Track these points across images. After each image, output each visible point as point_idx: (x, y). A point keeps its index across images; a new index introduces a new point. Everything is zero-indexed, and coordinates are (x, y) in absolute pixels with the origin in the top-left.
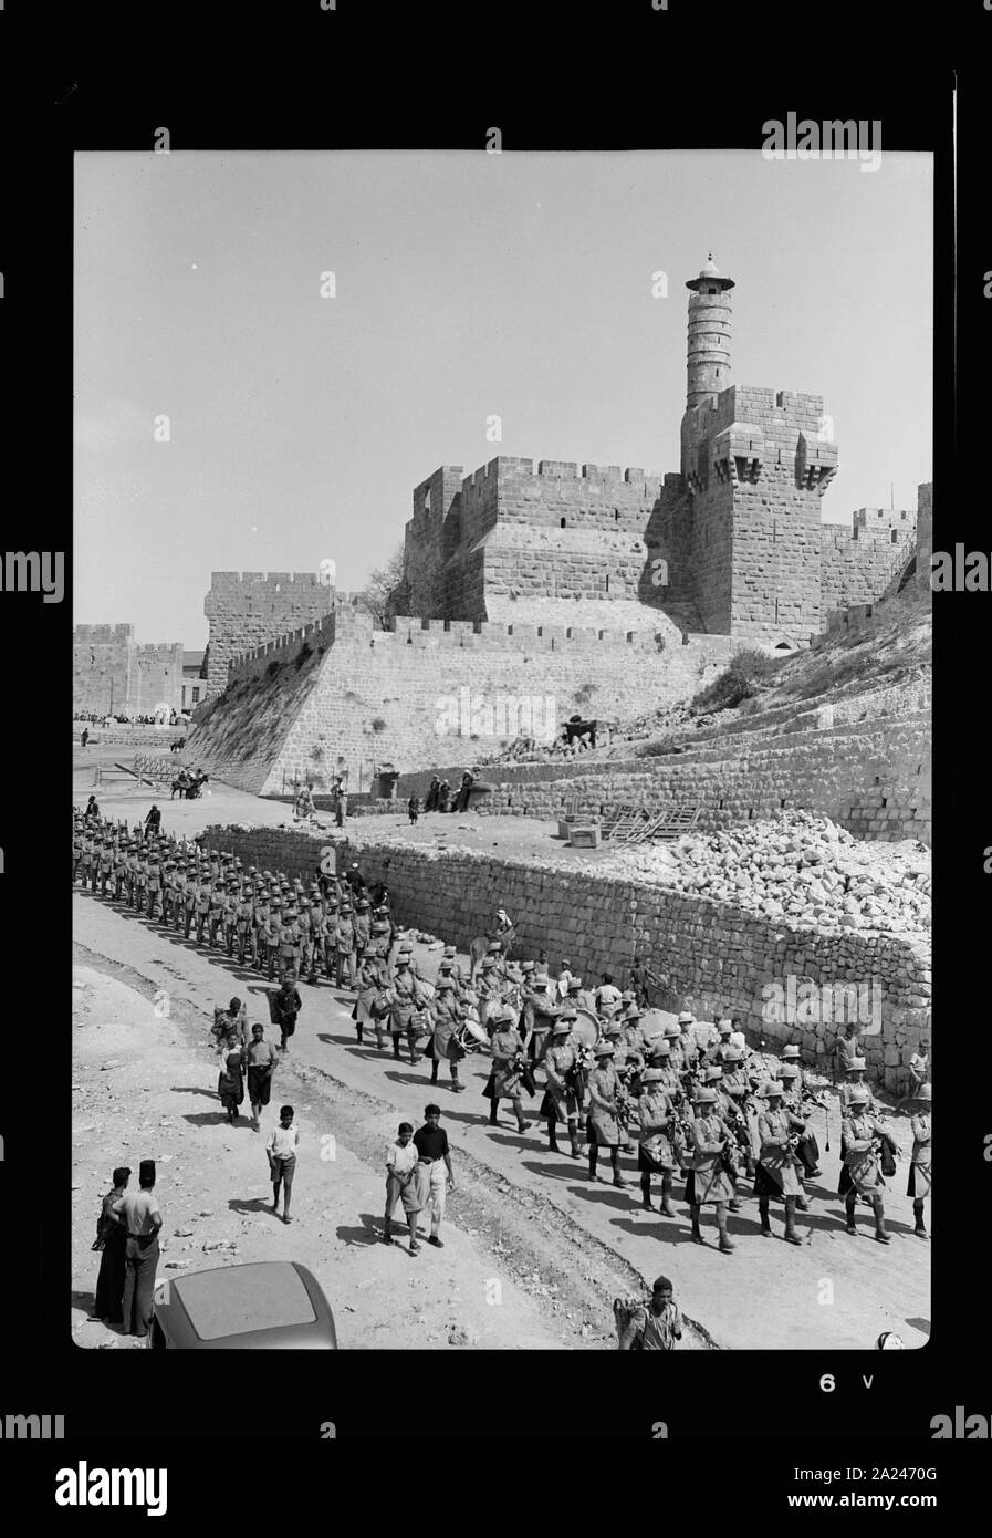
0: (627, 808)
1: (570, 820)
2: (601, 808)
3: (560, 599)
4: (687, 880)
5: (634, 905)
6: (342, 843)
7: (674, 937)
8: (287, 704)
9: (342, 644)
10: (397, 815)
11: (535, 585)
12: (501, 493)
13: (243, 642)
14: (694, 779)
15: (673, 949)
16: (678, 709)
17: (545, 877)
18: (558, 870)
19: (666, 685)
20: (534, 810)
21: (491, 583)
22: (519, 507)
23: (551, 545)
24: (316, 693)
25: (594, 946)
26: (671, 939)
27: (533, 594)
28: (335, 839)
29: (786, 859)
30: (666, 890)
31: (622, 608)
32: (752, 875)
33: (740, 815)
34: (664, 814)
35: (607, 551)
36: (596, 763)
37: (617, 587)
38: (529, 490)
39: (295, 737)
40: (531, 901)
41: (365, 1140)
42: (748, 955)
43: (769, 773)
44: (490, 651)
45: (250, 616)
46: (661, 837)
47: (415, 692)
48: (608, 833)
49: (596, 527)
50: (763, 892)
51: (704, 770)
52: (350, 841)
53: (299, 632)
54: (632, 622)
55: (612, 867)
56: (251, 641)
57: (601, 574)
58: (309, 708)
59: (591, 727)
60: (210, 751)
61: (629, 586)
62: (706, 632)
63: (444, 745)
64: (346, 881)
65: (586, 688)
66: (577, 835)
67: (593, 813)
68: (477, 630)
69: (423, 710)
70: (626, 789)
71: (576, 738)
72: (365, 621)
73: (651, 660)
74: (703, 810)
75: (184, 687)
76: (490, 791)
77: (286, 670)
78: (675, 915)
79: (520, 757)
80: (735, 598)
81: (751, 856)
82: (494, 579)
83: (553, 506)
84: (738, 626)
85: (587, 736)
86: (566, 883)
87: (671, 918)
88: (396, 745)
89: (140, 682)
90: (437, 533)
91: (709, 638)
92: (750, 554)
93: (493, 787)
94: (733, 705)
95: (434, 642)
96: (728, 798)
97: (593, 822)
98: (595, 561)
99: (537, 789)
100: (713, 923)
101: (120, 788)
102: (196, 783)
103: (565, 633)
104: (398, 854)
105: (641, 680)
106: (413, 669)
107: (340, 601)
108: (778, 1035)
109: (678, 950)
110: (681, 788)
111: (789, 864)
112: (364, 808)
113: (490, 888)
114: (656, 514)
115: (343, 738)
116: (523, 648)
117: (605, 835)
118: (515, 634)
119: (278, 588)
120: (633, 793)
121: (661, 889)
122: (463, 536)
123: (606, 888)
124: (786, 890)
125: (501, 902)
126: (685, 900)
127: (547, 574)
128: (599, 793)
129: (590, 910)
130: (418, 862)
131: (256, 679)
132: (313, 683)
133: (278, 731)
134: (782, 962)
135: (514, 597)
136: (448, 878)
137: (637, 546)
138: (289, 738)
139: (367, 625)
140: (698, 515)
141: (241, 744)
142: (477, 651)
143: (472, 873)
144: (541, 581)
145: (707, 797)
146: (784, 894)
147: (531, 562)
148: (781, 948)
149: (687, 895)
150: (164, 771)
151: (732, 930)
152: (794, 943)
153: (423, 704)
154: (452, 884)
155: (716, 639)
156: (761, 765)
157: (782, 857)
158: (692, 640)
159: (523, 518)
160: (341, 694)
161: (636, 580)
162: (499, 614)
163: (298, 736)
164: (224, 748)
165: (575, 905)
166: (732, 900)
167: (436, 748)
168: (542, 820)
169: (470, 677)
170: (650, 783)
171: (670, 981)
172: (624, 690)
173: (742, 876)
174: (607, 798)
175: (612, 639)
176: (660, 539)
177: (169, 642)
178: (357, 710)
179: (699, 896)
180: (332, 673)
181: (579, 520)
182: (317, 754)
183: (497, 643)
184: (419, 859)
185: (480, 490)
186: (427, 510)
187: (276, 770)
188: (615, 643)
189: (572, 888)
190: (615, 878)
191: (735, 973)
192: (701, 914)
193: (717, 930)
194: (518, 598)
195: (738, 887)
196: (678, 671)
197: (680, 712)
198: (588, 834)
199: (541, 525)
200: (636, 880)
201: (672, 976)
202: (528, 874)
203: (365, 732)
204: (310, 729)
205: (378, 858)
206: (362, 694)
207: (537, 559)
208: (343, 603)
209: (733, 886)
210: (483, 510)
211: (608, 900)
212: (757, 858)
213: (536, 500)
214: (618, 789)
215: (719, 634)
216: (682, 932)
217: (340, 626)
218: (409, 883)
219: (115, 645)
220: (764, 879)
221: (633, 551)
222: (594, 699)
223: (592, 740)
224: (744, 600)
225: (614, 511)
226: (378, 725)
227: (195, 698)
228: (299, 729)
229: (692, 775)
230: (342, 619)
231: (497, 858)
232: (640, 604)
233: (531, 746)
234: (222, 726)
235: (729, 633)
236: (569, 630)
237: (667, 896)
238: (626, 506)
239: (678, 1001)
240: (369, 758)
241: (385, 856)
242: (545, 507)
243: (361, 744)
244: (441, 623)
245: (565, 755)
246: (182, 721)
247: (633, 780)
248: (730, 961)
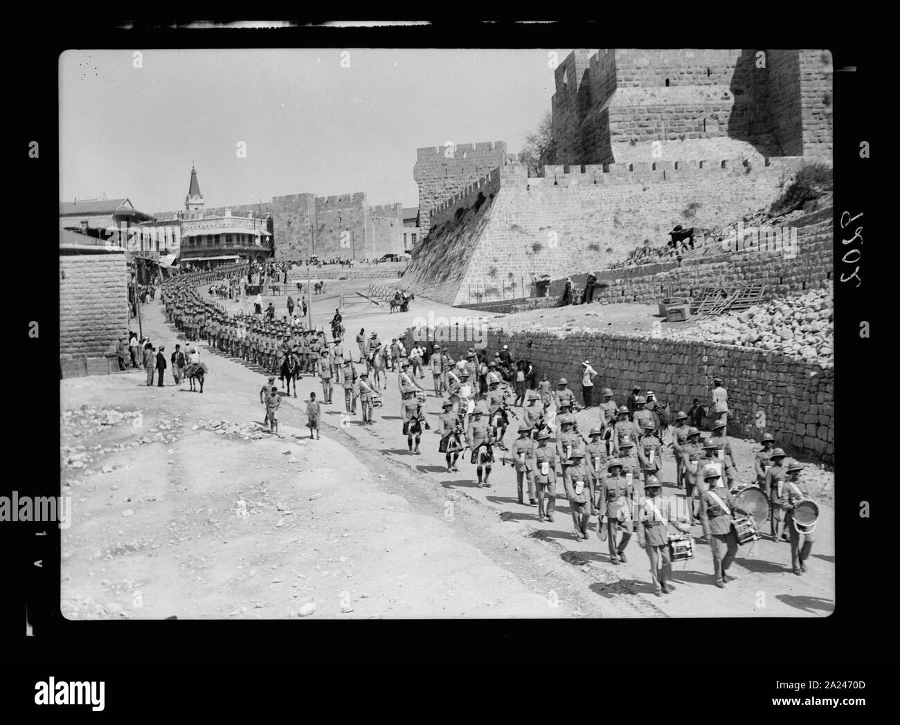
0: (710, 290)
1: (667, 302)
2: (691, 291)
3: (669, 141)
4: (744, 337)
5: (705, 359)
6: (499, 332)
7: (735, 381)
8: (470, 237)
9: (506, 190)
10: (542, 310)
11: (650, 132)
12: (619, 65)
13: (443, 197)
14: (759, 264)
15: (735, 389)
16: (759, 214)
17: (641, 344)
18: (650, 338)
19: (754, 199)
20: (641, 297)
21: (615, 134)
22: (633, 74)
23: (658, 101)
24: (489, 228)
25: (679, 392)
26: (734, 383)
27: (648, 139)
28: (494, 330)
29: (820, 315)
30: (728, 346)
31: (717, 144)
32: (793, 329)
33: (796, 287)
34: (738, 292)
35: (703, 101)
36: (693, 259)
37: (712, 128)
38: (639, 60)
39: (476, 261)
40: (632, 363)
41: (490, 541)
42: (791, 389)
43: (817, 253)
44: (618, 185)
45: (447, 178)
46: (737, 309)
47: (563, 220)
48: (696, 309)
49: (693, 83)
50: (802, 341)
51: (767, 255)
52: (504, 330)
53: (475, 184)
54: (725, 153)
55: (690, 332)
56: (448, 196)
57: (699, 119)
58: (485, 239)
59: (690, 233)
60: (420, 277)
61: (721, 126)
62: (784, 155)
63: (587, 258)
64: (499, 359)
65: (692, 206)
66: (671, 312)
67: (685, 296)
68: (606, 170)
69: (569, 233)
70: (708, 275)
71: (679, 243)
72: (521, 171)
73: (741, 181)
74: (767, 286)
75: (405, 234)
76: (607, 286)
77: (469, 213)
78: (735, 364)
79: (639, 261)
80: (805, 127)
81: (793, 315)
82: (617, 131)
83: (659, 71)
84: (808, 148)
85: (687, 240)
86: (656, 347)
87: (732, 367)
88: (551, 261)
89: (373, 233)
90: (573, 100)
91: (786, 160)
92: (815, 91)
93: (610, 283)
94: (799, 208)
95: (574, 182)
96: (786, 275)
97: (686, 302)
98: (693, 110)
99: (643, 281)
100: (764, 368)
101: (358, 309)
102: (406, 301)
103: (674, 165)
104: (538, 337)
105: (735, 196)
106: (560, 203)
107: (511, 160)
108: (817, 448)
109: (738, 390)
110: (750, 271)
111: (823, 319)
112: (518, 306)
113: (603, 356)
114: (739, 69)
115: (511, 258)
116: (642, 180)
117: (693, 311)
118: (635, 171)
119: (465, 155)
120: (714, 278)
121: (724, 345)
122: (593, 101)
123: (685, 348)
124: (819, 338)
125: (611, 365)
126: (742, 352)
127: (658, 123)
128: (689, 280)
129: (674, 366)
130: (552, 341)
131: (448, 222)
132: (486, 221)
133: (464, 258)
134: (816, 393)
135: (633, 143)
136: (573, 352)
137: (726, 94)
138: (472, 263)
139: (523, 175)
140: (773, 66)
141: (440, 270)
142: (606, 186)
143: (590, 346)
144: (653, 129)
145: (770, 276)
146: (818, 341)
147: (645, 115)
148: (815, 382)
149: (743, 348)
150: (388, 294)
151: (778, 372)
152: (825, 377)
153: (569, 229)
154: (576, 355)
155: (791, 160)
156: (810, 247)
157: (817, 314)
158: (773, 162)
159: (636, 83)
160: (508, 226)
161: (726, 121)
162: (623, 157)
163: (478, 260)
164: (429, 274)
165: (664, 363)
166: (778, 349)
167: (582, 260)
168: (648, 304)
169: (603, 205)
170: (726, 269)
171: (734, 413)
172: (722, 205)
173: (786, 330)
174: (695, 284)
175: (710, 167)
176: (743, 87)
177: (392, 203)
178: (520, 237)
179: (753, 348)
180: (500, 212)
181: (680, 79)
182: (493, 273)
183: (622, 178)
184: (552, 339)
185: (603, 64)
186: (565, 85)
187: (464, 286)
188: (712, 170)
189: (661, 350)
190: (691, 340)
191: (781, 404)
192: (754, 361)
193: (768, 373)
194: (637, 143)
195: (782, 339)
196: (763, 187)
197: (761, 217)
198: (679, 311)
199: (651, 86)
200: (706, 340)
201: (735, 410)
202: (629, 343)
203: (527, 253)
204: (486, 254)
205: (523, 341)
206: (523, 225)
207: (649, 112)
208: (513, 162)
209: (778, 339)
210: (606, 79)
211: (687, 358)
212: (798, 316)
213: (646, 67)
214: (702, 276)
215: (794, 155)
216: (741, 376)
217: (503, 177)
218: (546, 357)
219: (354, 208)
220: (803, 332)
221: (722, 98)
222: (699, 214)
223: (691, 243)
224: (812, 127)
225: (706, 70)
226: (537, 248)
227: (414, 242)
228: (478, 255)
229: (758, 260)
230: (504, 171)
231: (607, 333)
232: (730, 139)
233: (647, 252)
234: (428, 258)
235: (801, 154)
236: (676, 164)
237: (730, 351)
238: (716, 65)
239: (741, 428)
240: (532, 272)
241: (528, 339)
242: (653, 72)
243: (525, 262)
244: (579, 167)
245: (672, 256)
246: (403, 259)
247: (713, 268)
248: (778, 395)
